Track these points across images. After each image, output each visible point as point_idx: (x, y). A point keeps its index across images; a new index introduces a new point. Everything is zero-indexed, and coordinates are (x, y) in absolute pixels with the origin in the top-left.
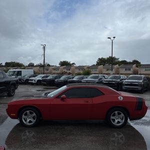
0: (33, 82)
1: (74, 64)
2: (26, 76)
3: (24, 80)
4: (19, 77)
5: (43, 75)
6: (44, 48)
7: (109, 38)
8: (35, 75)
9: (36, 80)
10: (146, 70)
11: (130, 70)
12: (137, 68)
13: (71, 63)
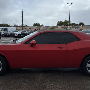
0: (16, 35)
2: (11, 32)
3: (10, 34)
4: (6, 32)
5: (22, 31)
6: (22, 12)
7: (68, 4)
8: (17, 31)
9: (17, 34)
10: (88, 29)
11: (78, 29)
12: (82, 28)
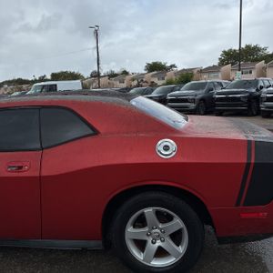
1: (173, 66)
6: (96, 33)
13: (168, 65)
